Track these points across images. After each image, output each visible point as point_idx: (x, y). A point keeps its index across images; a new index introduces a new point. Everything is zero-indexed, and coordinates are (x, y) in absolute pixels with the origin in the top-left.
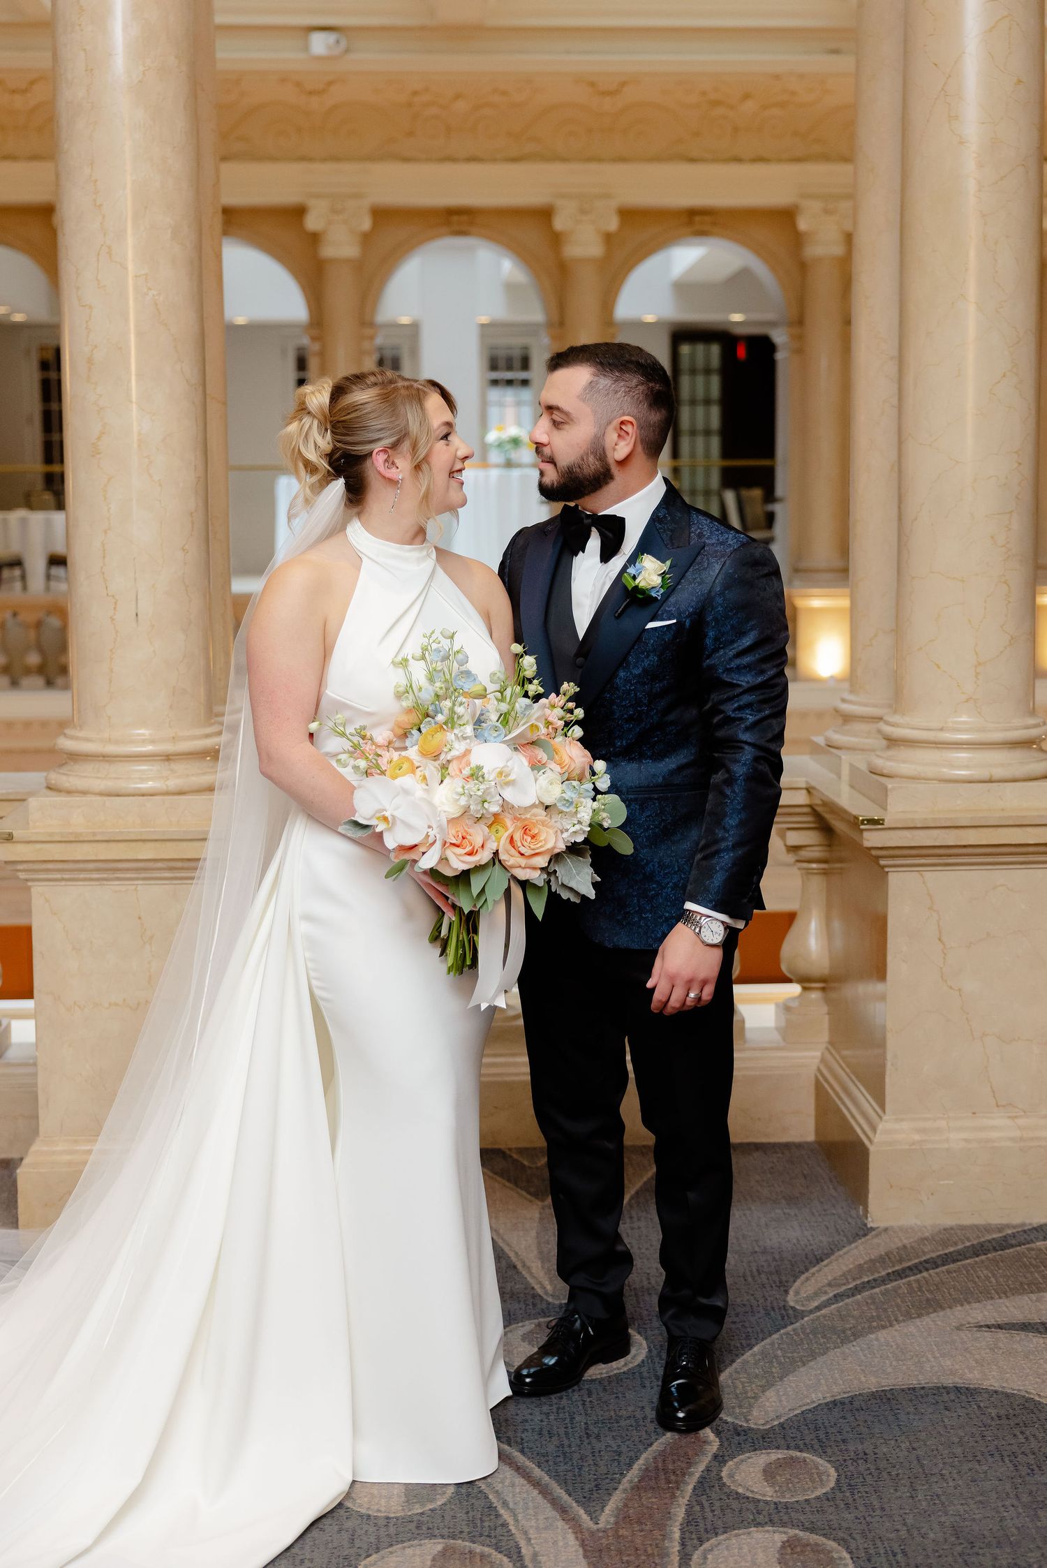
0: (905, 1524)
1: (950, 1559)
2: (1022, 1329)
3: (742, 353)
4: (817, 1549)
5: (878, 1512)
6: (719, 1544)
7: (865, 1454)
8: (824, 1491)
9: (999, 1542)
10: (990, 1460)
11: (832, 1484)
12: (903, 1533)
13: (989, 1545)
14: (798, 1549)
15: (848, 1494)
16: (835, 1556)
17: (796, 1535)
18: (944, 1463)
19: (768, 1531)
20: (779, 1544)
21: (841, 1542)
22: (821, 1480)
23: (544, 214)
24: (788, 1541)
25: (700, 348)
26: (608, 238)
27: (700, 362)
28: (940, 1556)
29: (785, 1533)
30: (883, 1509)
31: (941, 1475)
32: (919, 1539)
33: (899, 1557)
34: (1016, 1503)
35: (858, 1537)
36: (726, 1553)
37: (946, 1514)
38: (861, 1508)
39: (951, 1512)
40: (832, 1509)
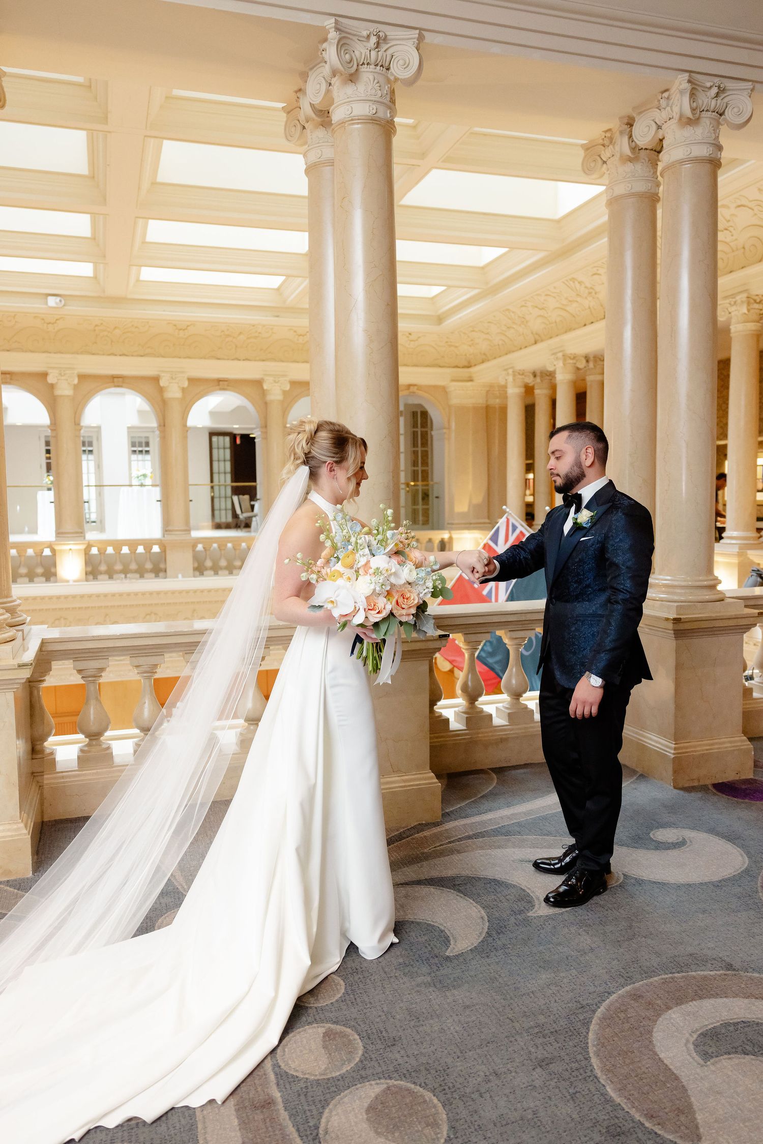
0: (383, 1011)
1: (409, 1031)
2: (418, 884)
3: (238, 441)
4: (343, 1035)
5: (369, 1005)
6: (290, 1040)
7: (357, 969)
8: (339, 996)
9: (432, 1016)
10: (418, 964)
11: (343, 991)
12: (383, 1017)
13: (427, 1018)
14: (332, 1037)
15: (352, 996)
16: (351, 1038)
17: (329, 1028)
18: (396, 969)
19: (315, 1027)
20: (322, 1035)
21: (354, 1028)
22: (337, 989)
23: (156, 379)
24: (326, 1032)
25: (221, 438)
26: (183, 390)
27: (221, 445)
28: (404, 1030)
29: (324, 1027)
30: (370, 1003)
31: (396, 976)
32: (392, 1020)
33: (384, 1034)
34: (435, 989)
35: (361, 1023)
36: (294, 1045)
37: (402, 1001)
38: (360, 1004)
39: (405, 1000)
40: (345, 1007)
